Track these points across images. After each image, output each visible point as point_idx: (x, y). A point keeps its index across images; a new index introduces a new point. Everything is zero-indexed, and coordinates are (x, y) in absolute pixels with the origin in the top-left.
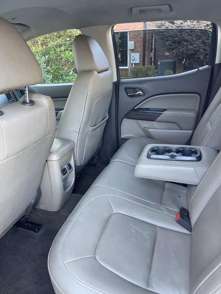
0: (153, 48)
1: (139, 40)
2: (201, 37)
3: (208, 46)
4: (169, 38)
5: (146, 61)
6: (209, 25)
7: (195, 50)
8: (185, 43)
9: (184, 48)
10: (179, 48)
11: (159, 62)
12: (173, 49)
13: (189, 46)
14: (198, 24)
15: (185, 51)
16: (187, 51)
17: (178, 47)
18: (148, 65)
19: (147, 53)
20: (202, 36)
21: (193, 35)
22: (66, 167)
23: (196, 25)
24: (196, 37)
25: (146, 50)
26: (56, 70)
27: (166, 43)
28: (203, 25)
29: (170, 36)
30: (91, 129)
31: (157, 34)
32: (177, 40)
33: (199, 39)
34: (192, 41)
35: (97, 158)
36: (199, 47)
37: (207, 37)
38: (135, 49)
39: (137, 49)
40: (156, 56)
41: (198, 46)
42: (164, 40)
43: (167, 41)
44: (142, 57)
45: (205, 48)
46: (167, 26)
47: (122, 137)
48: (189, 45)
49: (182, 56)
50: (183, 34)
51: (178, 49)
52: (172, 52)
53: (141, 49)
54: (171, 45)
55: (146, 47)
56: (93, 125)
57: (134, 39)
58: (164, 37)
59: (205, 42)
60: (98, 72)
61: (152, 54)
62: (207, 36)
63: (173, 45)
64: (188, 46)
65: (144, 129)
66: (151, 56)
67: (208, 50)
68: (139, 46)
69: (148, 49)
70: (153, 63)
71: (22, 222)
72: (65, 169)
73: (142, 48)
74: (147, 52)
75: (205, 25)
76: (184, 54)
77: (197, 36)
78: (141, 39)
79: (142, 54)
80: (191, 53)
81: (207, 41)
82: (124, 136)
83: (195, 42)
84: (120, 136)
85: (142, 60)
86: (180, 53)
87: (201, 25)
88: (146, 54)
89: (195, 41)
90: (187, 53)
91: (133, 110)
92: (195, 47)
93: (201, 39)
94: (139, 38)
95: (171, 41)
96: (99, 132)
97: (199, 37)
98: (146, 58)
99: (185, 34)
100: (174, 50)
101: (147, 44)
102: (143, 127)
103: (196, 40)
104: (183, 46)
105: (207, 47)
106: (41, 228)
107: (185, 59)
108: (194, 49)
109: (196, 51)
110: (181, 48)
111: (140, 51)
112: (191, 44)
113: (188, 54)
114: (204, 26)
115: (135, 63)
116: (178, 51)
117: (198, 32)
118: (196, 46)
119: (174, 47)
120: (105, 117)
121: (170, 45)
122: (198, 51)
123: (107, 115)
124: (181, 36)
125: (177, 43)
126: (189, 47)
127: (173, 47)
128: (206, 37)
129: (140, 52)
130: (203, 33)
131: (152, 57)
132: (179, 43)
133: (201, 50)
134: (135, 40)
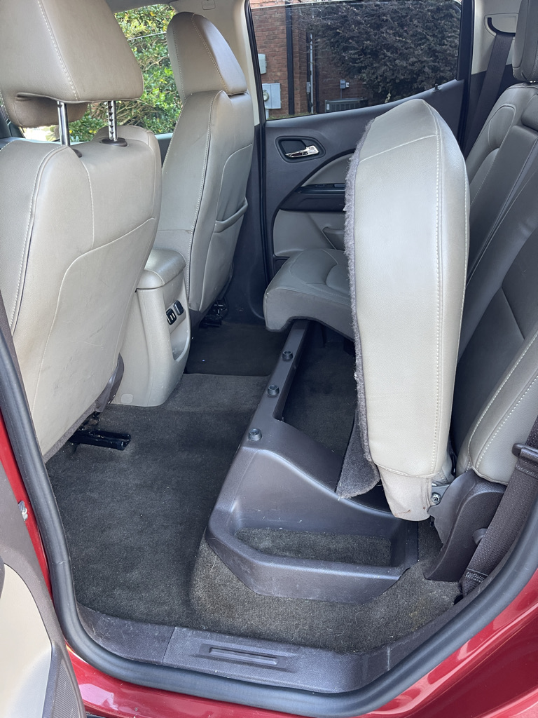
0: (312, 69)
1: (277, 49)
2: (425, 38)
3: (442, 60)
4: (351, 43)
5: (297, 104)
6: (442, 10)
7: (411, 70)
8: (389, 54)
9: (387, 65)
10: (375, 65)
11: (328, 105)
12: (360, 70)
13: (397, 61)
14: (416, 8)
15: (388, 74)
16: (393, 74)
17: (372, 64)
18: (301, 112)
19: (297, 82)
20: (428, 37)
21: (405, 34)
22: (172, 307)
23: (412, 10)
24: (414, 38)
25: (295, 75)
26: (80, 127)
27: (344, 54)
28: (428, 10)
29: (352, 38)
30: (218, 224)
31: (320, 33)
32: (370, 47)
33: (420, 45)
34: (403, 48)
35: (221, 307)
36: (422, 62)
37: (438, 38)
38: (269, 74)
39: (273, 74)
40: (320, 92)
41: (419, 61)
42: (338, 47)
43: (345, 49)
44: (286, 92)
45: (436, 64)
46: (345, 14)
47: (277, 253)
48: (398, 59)
49: (383, 87)
50: (383, 33)
51: (373, 68)
52: (359, 77)
53: (282, 73)
54: (356, 59)
55: (295, 67)
56: (221, 216)
57: (265, 47)
58: (338, 41)
59: (435, 51)
60: (229, 96)
61: (310, 86)
62: (439, 36)
63: (359, 59)
64: (395, 60)
65: (325, 231)
66: (308, 91)
67: (442, 69)
68: (277, 66)
69: (300, 73)
70: (312, 108)
71: (87, 431)
72: (172, 311)
73: (285, 69)
74: (298, 80)
75: (432, 8)
76: (388, 80)
77: (416, 36)
78: (281, 49)
79: (286, 85)
80: (403, 77)
81: (438, 48)
82: (281, 252)
83: (412, 50)
84: (271, 253)
85: (287, 100)
86: (377, 78)
87: (423, 9)
88: (295, 85)
89: (411, 48)
90: (394, 80)
91: (299, 189)
92: (413, 64)
93: (424, 43)
94: (276, 46)
95: (355, 49)
96: (232, 235)
97: (421, 39)
98: (295, 96)
99: (388, 31)
100: (364, 73)
101: (296, 60)
102: (322, 228)
103: (413, 46)
104: (385, 62)
105: (439, 62)
106: (129, 442)
107: (389, 95)
108: (409, 67)
109: (415, 74)
110: (379, 67)
111: (280, 77)
112: (404, 57)
113: (397, 81)
114: (431, 11)
115: (270, 110)
116: (373, 74)
117: (417, 26)
118: (414, 59)
119: (363, 65)
120: (240, 204)
121: (354, 61)
122: (421, 72)
123: (244, 201)
124: (379, 38)
125: (370, 54)
126: (399, 64)
127: (360, 64)
128: (435, 39)
129: (282, 81)
130: (429, 29)
131: (310, 93)
132: (375, 54)
133: (426, 69)
134: (267, 50)
